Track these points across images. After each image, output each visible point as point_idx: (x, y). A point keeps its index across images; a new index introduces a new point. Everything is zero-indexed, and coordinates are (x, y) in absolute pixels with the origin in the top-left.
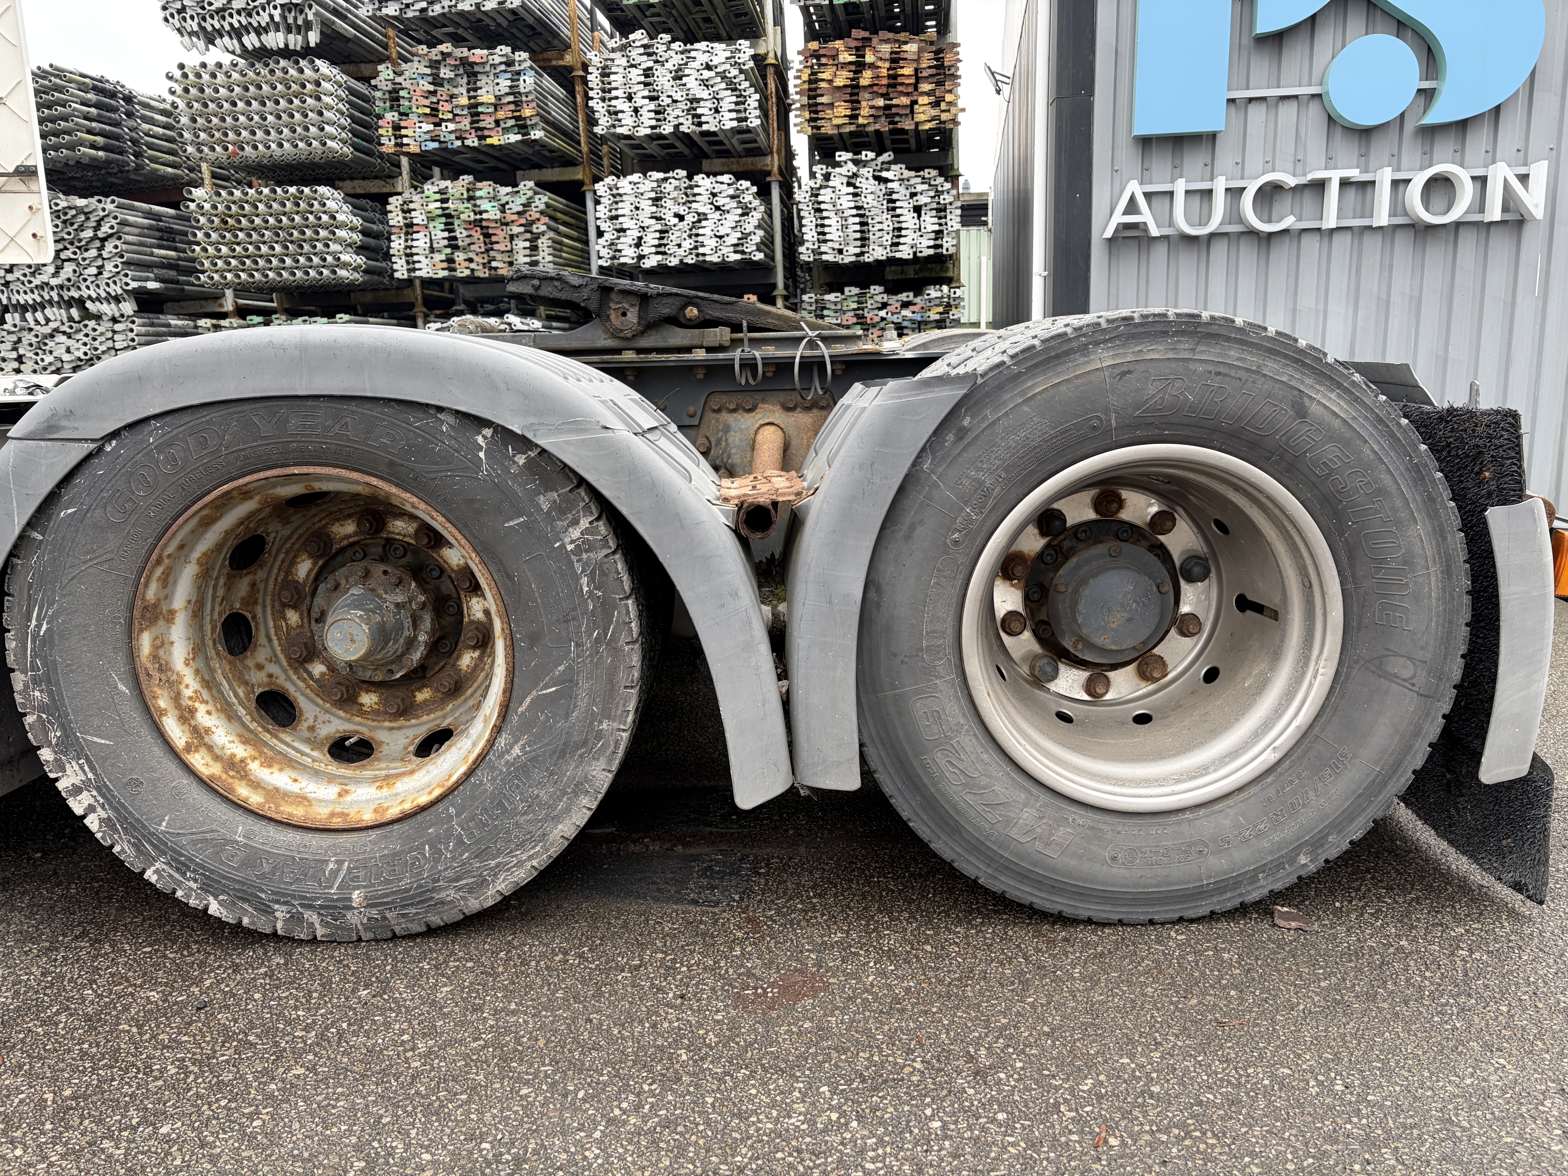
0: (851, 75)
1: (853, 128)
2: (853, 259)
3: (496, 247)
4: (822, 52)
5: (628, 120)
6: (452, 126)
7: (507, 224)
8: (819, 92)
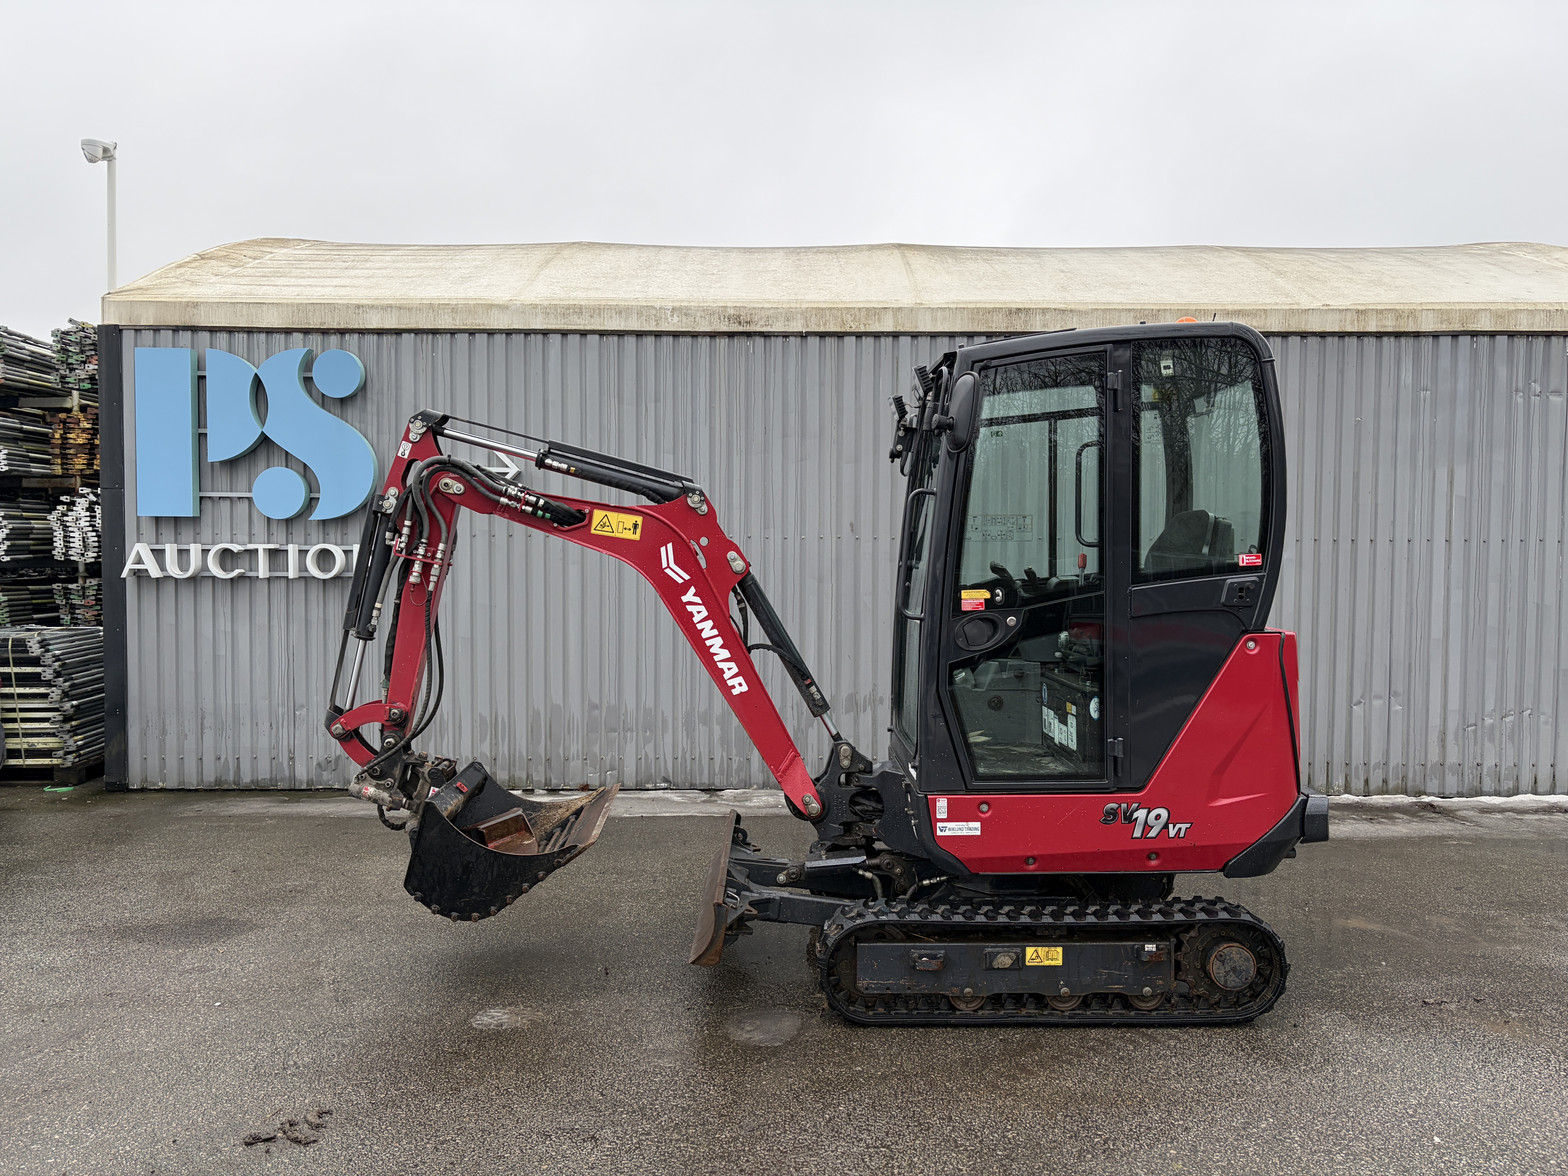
0: (89, 436)
1: (91, 472)
2: (93, 560)
4: (68, 420)
8: (68, 446)
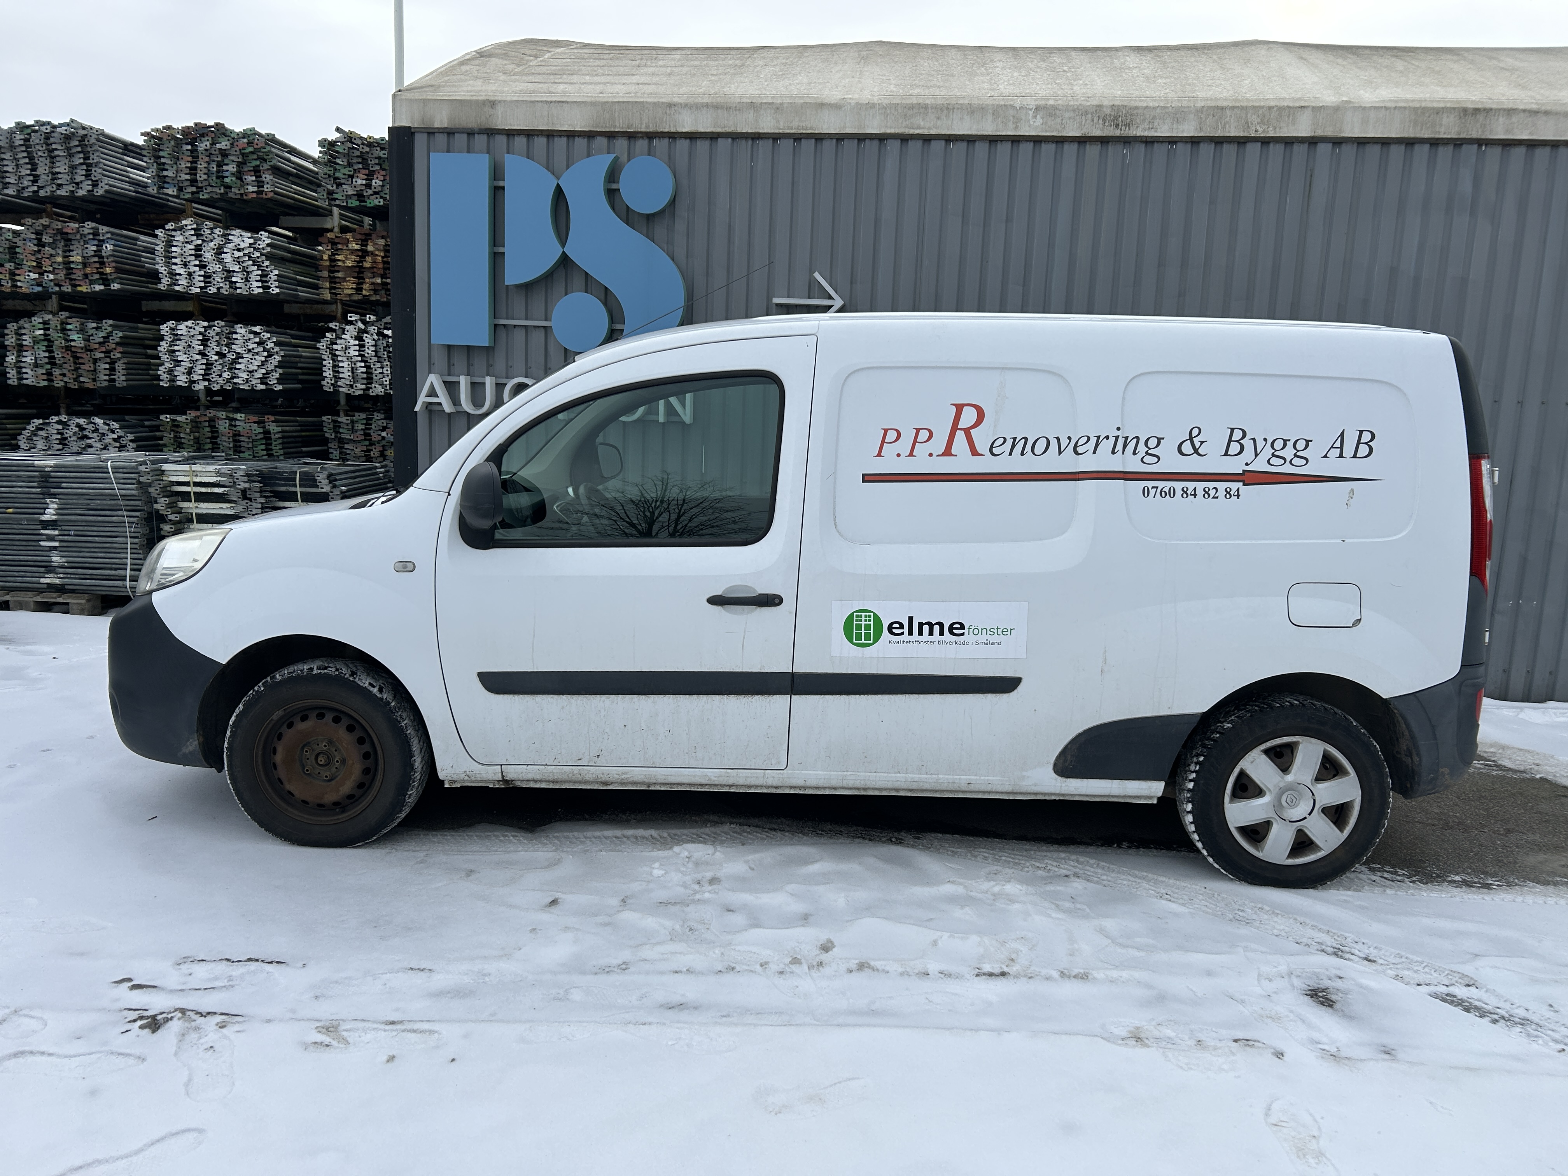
1: (360, 297)
2: (361, 392)
3: (82, 366)
4: (337, 240)
5: (183, 282)
6: (51, 277)
7: (91, 351)
8: (336, 268)
